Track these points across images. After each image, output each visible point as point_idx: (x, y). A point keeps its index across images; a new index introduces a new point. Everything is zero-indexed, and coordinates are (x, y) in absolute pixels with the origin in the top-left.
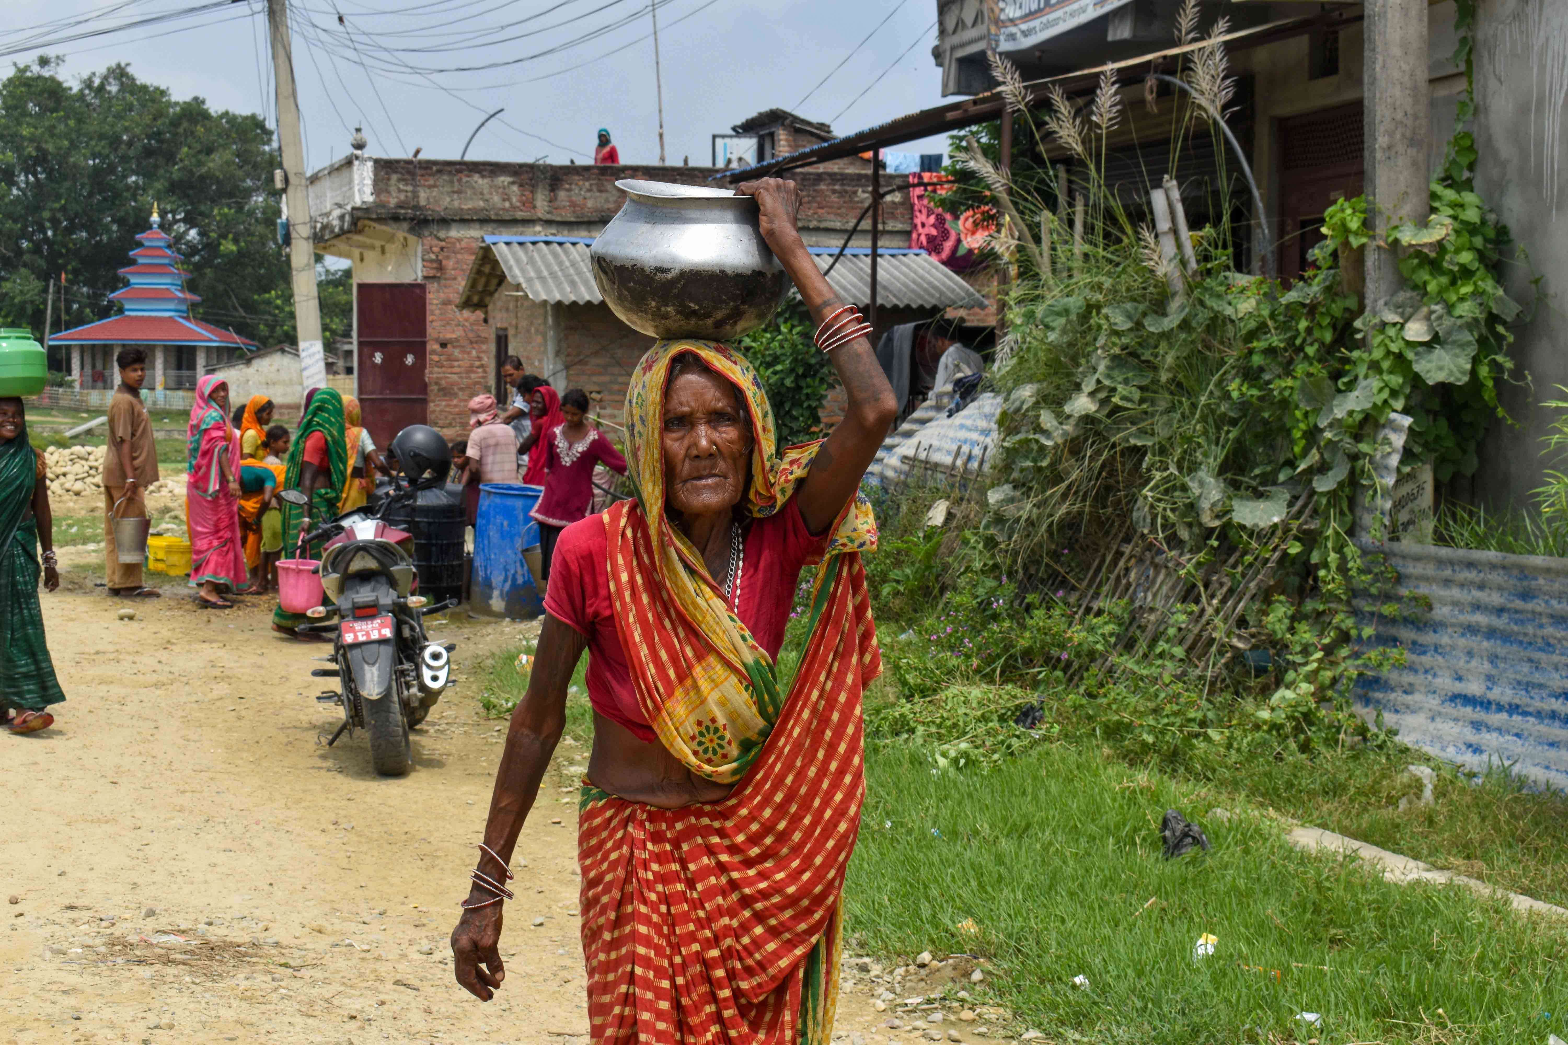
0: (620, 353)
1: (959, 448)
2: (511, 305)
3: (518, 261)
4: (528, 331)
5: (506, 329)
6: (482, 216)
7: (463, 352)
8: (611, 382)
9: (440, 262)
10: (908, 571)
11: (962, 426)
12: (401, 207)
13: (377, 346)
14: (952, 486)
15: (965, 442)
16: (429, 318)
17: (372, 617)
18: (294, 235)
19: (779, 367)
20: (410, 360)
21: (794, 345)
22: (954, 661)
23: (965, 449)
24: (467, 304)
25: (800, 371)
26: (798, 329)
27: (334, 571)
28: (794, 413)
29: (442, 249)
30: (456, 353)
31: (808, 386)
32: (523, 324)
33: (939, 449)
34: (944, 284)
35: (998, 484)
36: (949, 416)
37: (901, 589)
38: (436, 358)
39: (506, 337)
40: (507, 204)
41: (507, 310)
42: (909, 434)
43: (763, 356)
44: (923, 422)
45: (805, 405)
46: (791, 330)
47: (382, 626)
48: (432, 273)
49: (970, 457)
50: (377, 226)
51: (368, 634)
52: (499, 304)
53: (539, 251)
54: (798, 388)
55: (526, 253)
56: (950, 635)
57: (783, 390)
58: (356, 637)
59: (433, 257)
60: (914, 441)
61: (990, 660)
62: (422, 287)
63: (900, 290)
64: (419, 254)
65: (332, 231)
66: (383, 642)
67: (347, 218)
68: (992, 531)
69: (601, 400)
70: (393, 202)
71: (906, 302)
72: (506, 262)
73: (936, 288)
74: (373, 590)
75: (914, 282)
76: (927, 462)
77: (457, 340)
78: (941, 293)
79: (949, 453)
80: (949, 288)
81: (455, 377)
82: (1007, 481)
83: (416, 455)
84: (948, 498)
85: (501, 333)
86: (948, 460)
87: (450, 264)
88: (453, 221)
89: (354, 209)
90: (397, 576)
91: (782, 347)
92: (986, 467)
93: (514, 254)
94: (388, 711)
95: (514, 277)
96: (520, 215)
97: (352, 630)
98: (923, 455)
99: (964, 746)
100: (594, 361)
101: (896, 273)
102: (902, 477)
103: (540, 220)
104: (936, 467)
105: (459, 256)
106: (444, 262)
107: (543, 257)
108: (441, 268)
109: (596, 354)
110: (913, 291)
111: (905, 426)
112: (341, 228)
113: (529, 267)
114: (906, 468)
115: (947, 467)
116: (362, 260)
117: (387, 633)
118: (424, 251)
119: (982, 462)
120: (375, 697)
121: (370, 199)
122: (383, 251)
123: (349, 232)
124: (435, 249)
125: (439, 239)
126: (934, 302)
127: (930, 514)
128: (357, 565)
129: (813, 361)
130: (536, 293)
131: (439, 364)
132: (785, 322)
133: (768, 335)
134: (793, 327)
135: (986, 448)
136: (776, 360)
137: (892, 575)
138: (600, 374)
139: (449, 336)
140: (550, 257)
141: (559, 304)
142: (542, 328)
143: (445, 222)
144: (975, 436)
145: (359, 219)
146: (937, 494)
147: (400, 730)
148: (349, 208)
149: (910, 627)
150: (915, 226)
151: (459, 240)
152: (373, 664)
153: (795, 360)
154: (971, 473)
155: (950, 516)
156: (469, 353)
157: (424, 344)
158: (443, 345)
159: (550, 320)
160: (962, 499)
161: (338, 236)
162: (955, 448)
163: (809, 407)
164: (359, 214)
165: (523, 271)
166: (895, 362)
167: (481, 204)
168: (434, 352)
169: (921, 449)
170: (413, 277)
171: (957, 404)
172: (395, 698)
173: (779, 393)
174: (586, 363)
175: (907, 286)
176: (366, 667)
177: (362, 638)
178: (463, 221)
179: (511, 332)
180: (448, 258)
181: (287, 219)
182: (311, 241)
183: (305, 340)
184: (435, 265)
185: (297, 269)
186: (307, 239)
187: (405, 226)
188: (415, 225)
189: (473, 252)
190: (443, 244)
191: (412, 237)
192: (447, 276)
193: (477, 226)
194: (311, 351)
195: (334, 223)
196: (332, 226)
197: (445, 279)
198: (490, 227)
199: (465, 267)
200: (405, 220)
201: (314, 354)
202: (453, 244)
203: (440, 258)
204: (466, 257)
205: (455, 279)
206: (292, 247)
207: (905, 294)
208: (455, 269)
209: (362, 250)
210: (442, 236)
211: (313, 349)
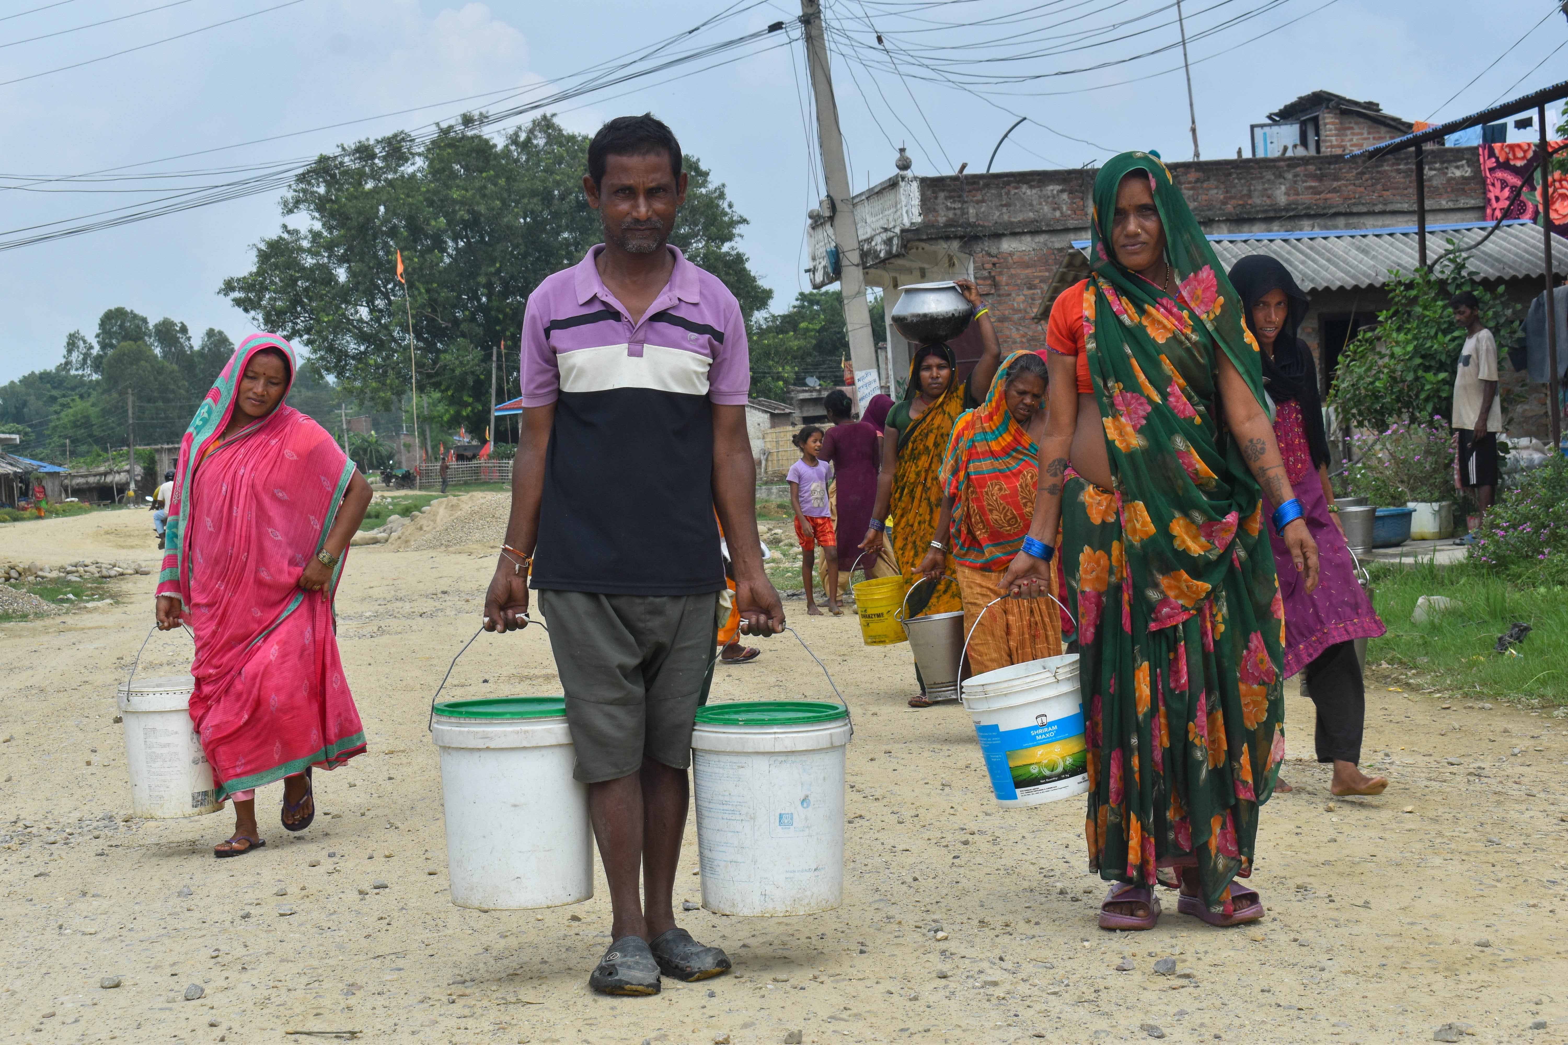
6: (1032, 228)
9: (993, 278)
12: (951, 226)
18: (845, 262)
29: (994, 264)
40: (1058, 214)
50: (926, 246)
59: (986, 273)
63: (1515, 262)
64: (971, 272)
65: (877, 256)
67: (895, 241)
70: (942, 220)
71: (1525, 272)
75: (1526, 251)
87: (1003, 279)
88: (1004, 235)
89: (903, 231)
96: (1071, 224)
101: (1505, 244)
105: (1013, 271)
106: (997, 278)
108: (995, 285)
110: (1528, 261)
112: (889, 253)
116: (896, 286)
118: (975, 268)
121: (919, 220)
122: (923, 274)
123: (898, 256)
124: (987, 266)
125: (990, 255)
143: (997, 236)
145: (908, 241)
148: (898, 230)
150: (1489, 200)
151: (1011, 254)
161: (884, 261)
164: (910, 236)
167: (1031, 215)
175: (1521, 257)
178: (1014, 234)
180: (1001, 273)
181: (836, 247)
182: (861, 268)
183: (860, 370)
184: (989, 282)
185: (848, 298)
186: (857, 265)
187: (956, 244)
188: (965, 243)
189: (1026, 265)
190: (995, 260)
191: (963, 255)
192: (1002, 292)
193: (1028, 239)
194: (867, 380)
195: (878, 248)
196: (875, 251)
197: (999, 296)
198: (1042, 238)
199: (1019, 282)
200: (956, 237)
201: (870, 383)
202: (1006, 259)
203: (993, 274)
204: (1018, 271)
205: (1009, 295)
206: (843, 275)
207: (1521, 265)
208: (1007, 285)
209: (894, 274)
210: (994, 251)
211: (869, 378)
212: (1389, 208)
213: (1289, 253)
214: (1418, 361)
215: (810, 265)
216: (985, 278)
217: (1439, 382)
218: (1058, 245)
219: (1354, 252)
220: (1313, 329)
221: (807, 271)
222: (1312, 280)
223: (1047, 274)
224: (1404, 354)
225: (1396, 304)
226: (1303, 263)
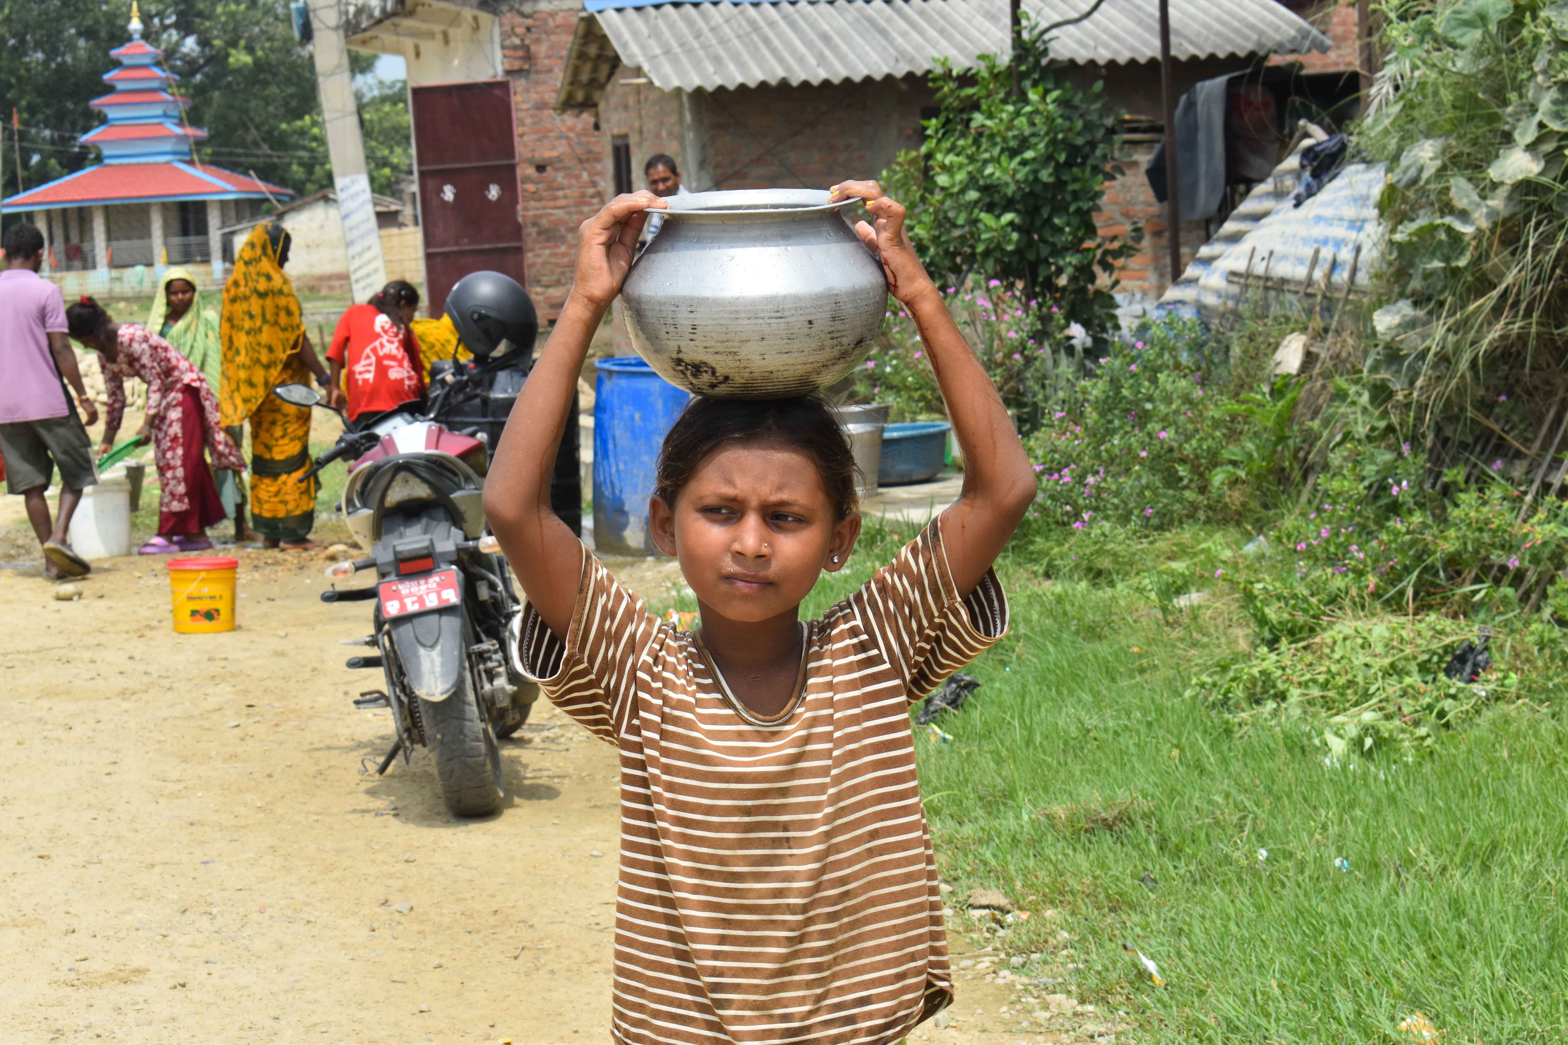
1: (1317, 252)
2: (631, 100)
3: (635, 33)
4: (658, 135)
5: (625, 136)
7: (569, 176)
9: (527, 48)
10: (1250, 446)
11: (1318, 219)
13: (447, 176)
14: (1310, 312)
15: (1325, 242)
16: (517, 130)
17: (425, 573)
18: (315, 24)
19: (1029, 154)
20: (494, 192)
21: (1050, 119)
22: (1339, 582)
23: (1326, 253)
24: (568, 104)
25: (1062, 158)
26: (1055, 94)
27: (365, 505)
28: (1057, 221)
29: (528, 29)
30: (560, 178)
31: (1075, 180)
32: (650, 126)
33: (1285, 257)
34: (1263, 20)
35: (1388, 301)
36: (1297, 205)
37: (1242, 474)
38: (531, 187)
39: (627, 147)
41: (626, 107)
42: (1235, 238)
43: (1005, 139)
44: (1256, 218)
45: (1072, 208)
46: (1043, 98)
47: (442, 586)
48: (517, 65)
49: (1334, 265)
51: (421, 600)
52: (613, 100)
53: (666, 17)
54: (1060, 184)
55: (647, 21)
56: (1327, 541)
57: (1038, 188)
58: (403, 606)
59: (517, 41)
60: (1244, 247)
61: (1394, 577)
62: (503, 86)
63: (1199, 34)
64: (497, 39)
65: (371, 16)
66: (445, 610)
68: (1383, 375)
71: (1209, 50)
72: (619, 37)
73: (1252, 27)
74: (426, 532)
75: (1218, 20)
76: (1268, 279)
77: (559, 159)
78: (1261, 33)
79: (1300, 260)
80: (1270, 24)
81: (560, 213)
82: (1402, 295)
83: (482, 317)
84: (1304, 330)
85: (620, 142)
86: (1301, 272)
87: (541, 50)
90: (462, 507)
91: (1032, 124)
92: (1362, 278)
93: (629, 24)
94: (461, 717)
95: (632, 56)
97: (397, 596)
98: (1260, 269)
99: (1368, 717)
102: (1231, 304)
104: (1281, 284)
105: (554, 38)
106: (533, 48)
107: (672, 26)
108: (529, 57)
109: (758, 160)
110: (1218, 34)
111: (1229, 227)
112: (384, 10)
113: (652, 42)
114: (1235, 289)
115: (1299, 283)
116: (418, 55)
117: (452, 596)
118: (502, 34)
119: (1354, 271)
120: (438, 698)
122: (446, 40)
123: (394, 14)
124: (520, 30)
125: (523, 15)
126: (1250, 46)
127: (1279, 356)
128: (397, 494)
129: (1080, 141)
130: (664, 78)
131: (536, 196)
132: (1035, 84)
133: (1010, 108)
134: (1047, 92)
135: (1358, 250)
136: (1024, 143)
137: (1226, 455)
139: (548, 154)
140: (681, 24)
141: (699, 92)
142: (676, 129)
144: (1339, 231)
146: (1287, 326)
147: (482, 746)
149: (1260, 531)
151: (553, 14)
152: (432, 647)
153: (1054, 142)
154: (1338, 289)
155: (1309, 358)
156: (578, 177)
157: (512, 168)
158: (541, 168)
159: (688, 117)
160: (1326, 330)
161: (379, 22)
162: (1309, 252)
163: (1078, 211)
165: (643, 47)
166: (1201, 137)
168: (527, 179)
169: (1256, 260)
170: (491, 72)
171: (1308, 186)
172: (471, 697)
173: (1031, 193)
175: (1208, 28)
176: (422, 651)
177: (412, 607)
179: (633, 140)
180: (538, 41)
181: (305, 3)
183: (344, 175)
184: (521, 53)
185: (324, 75)
190: (529, 22)
192: (538, 68)
194: (352, 190)
196: (370, 8)
197: (535, 73)
201: (357, 194)
202: (545, 21)
203: (527, 42)
204: (563, 38)
205: (550, 71)
206: (315, 41)
207: (1207, 38)
208: (548, 57)
209: (416, 41)
210: (529, 9)
211: (356, 188)
213: (889, 20)
214: (973, 195)
217: (1003, 228)
219: (979, 19)
224: (953, 185)
225: (947, 109)
226: (904, 34)
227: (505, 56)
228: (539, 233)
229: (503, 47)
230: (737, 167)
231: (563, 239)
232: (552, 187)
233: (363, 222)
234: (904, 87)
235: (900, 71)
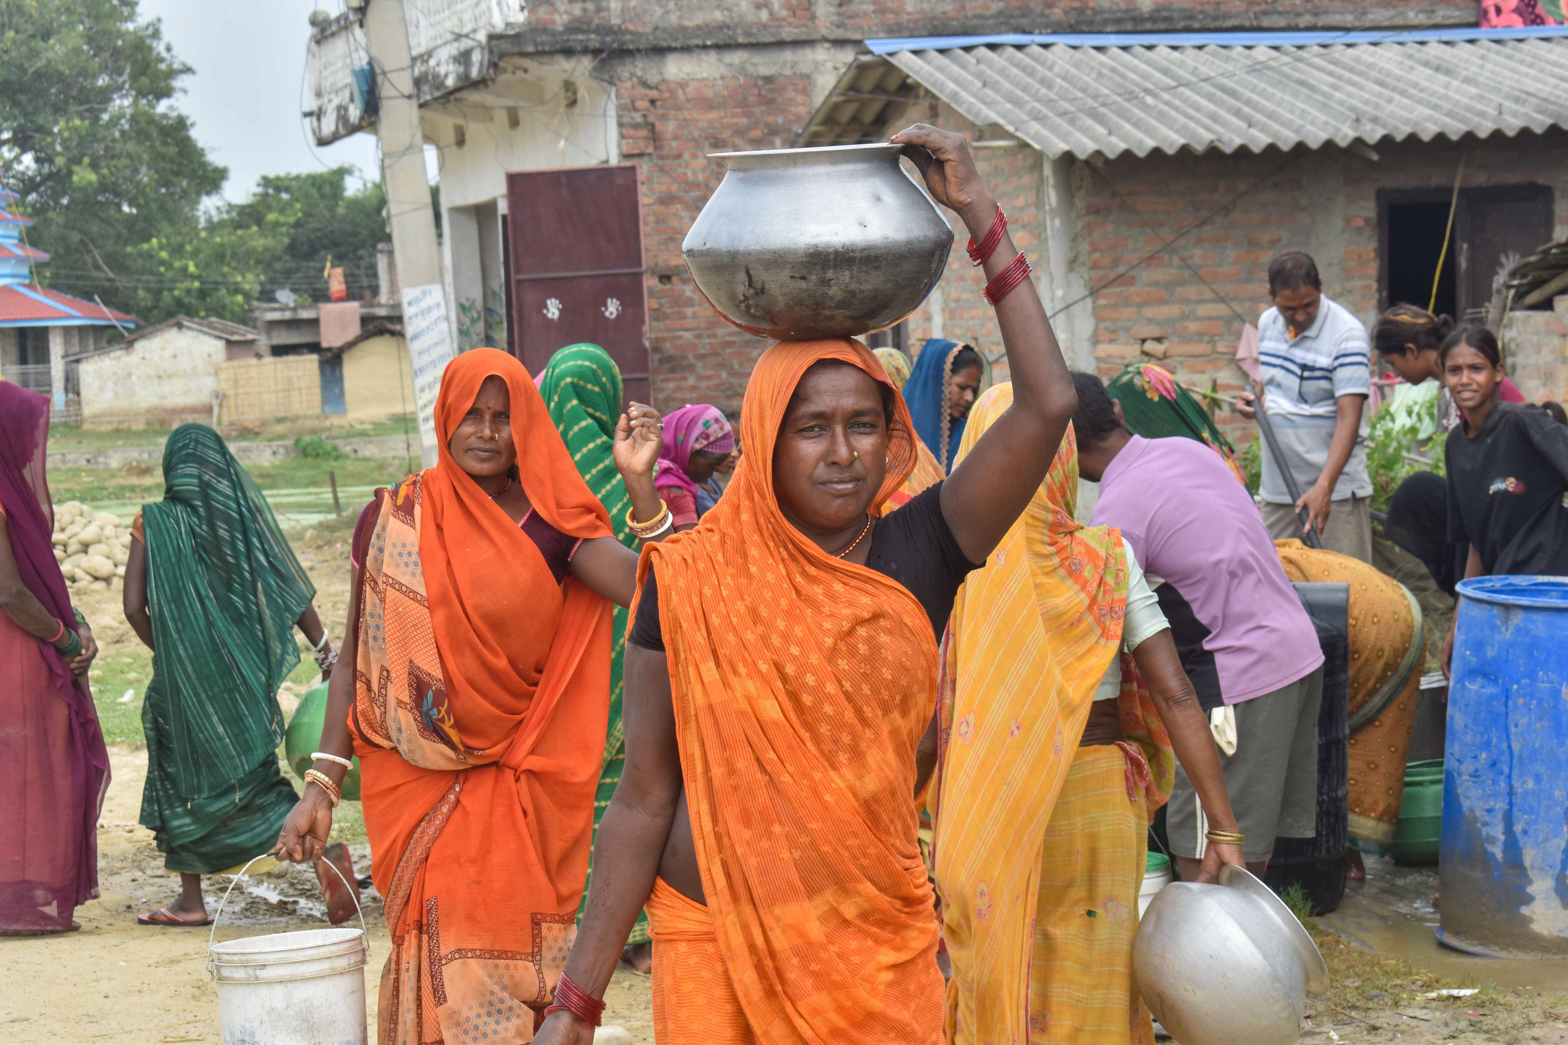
0: (1197, 255)
3: (959, 83)
6: (720, 39)
8: (1184, 317)
9: (652, 127)
12: (578, 30)
13: (552, 287)
16: (643, 229)
18: (385, 90)
20: (612, 308)
29: (653, 102)
30: (688, 291)
38: (656, 303)
40: (764, 15)
48: (641, 146)
50: (532, 65)
53: (987, 62)
55: (964, 67)
59: (638, 118)
62: (625, 173)
64: (613, 114)
65: (443, 84)
67: (476, 57)
69: (1165, 356)
70: (560, 21)
72: (939, 86)
81: (688, 335)
87: (669, 128)
88: (671, 50)
89: (492, 37)
95: (974, 111)
96: (788, 33)
100: (1146, 275)
103: (825, 40)
105: (685, 115)
106: (659, 127)
107: (1003, 73)
108: (655, 137)
109: (1151, 260)
112: (462, 79)
113: (991, 94)
118: (621, 108)
121: (520, 18)
123: (478, 83)
124: (642, 104)
125: (645, 84)
131: (659, 315)
138: (1161, 301)
139: (674, 261)
143: (659, 51)
145: (500, 56)
148: (482, 36)
150: (1486, 13)
151: (683, 85)
157: (637, 277)
158: (665, 278)
159: (1052, 197)
161: (451, 94)
164: (505, 46)
165: (983, 100)
167: (718, 16)
168: (651, 293)
170: (605, 156)
174: (1132, 281)
178: (686, 49)
180: (664, 117)
181: (370, 63)
182: (414, 103)
183: (412, 284)
184: (644, 133)
185: (390, 156)
186: (409, 97)
187: (586, 63)
188: (603, 62)
189: (709, 105)
190: (654, 94)
191: (595, 84)
192: (665, 152)
193: (712, 57)
194: (423, 304)
195: (442, 70)
196: (436, 76)
197: (661, 158)
198: (736, 57)
199: (696, 133)
200: (586, 51)
201: (429, 309)
202: (672, 92)
203: (651, 119)
204: (696, 115)
205: (679, 156)
206: (382, 113)
208: (676, 138)
209: (460, 122)
210: (653, 77)
211: (429, 301)
212: (1322, 21)
215: (311, 104)
216: (636, 126)
218: (764, 71)
219: (1423, 70)
220: (1367, 221)
221: (308, 115)
222: (1375, 120)
223: (745, 121)
226: (1337, 88)
227: (622, 136)
228: (662, 361)
229: (621, 125)
230: (1121, 269)
231: (691, 368)
232: (679, 301)
233: (436, 344)
234: (1375, 157)
235: (1373, 135)
